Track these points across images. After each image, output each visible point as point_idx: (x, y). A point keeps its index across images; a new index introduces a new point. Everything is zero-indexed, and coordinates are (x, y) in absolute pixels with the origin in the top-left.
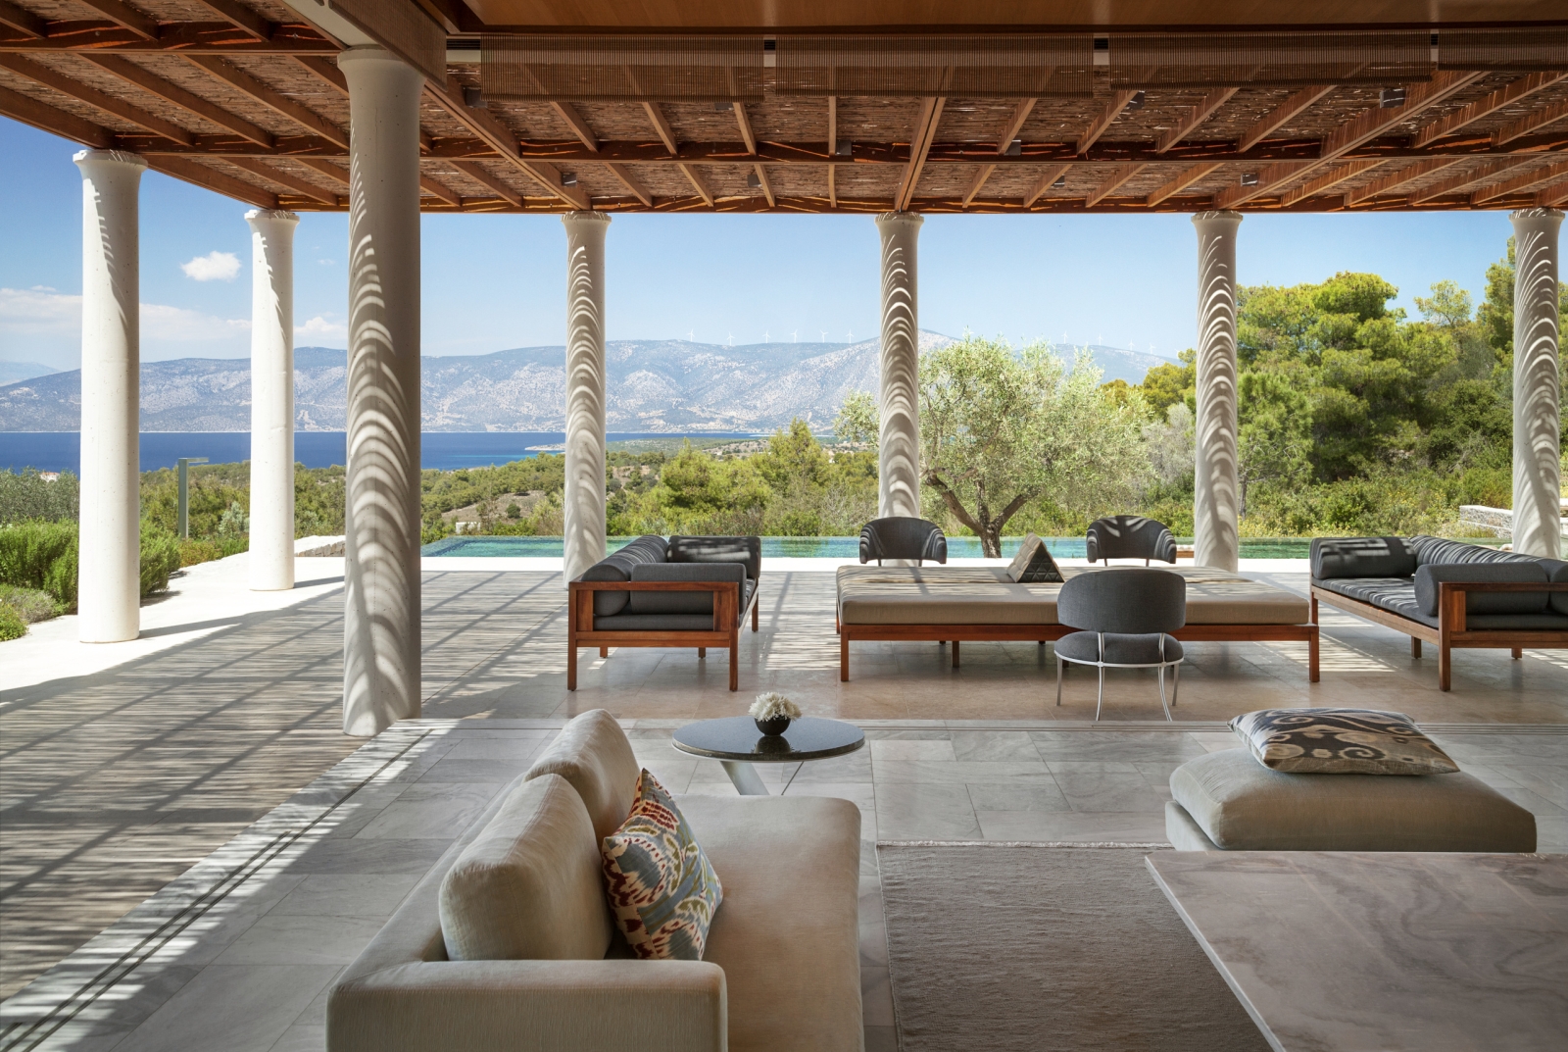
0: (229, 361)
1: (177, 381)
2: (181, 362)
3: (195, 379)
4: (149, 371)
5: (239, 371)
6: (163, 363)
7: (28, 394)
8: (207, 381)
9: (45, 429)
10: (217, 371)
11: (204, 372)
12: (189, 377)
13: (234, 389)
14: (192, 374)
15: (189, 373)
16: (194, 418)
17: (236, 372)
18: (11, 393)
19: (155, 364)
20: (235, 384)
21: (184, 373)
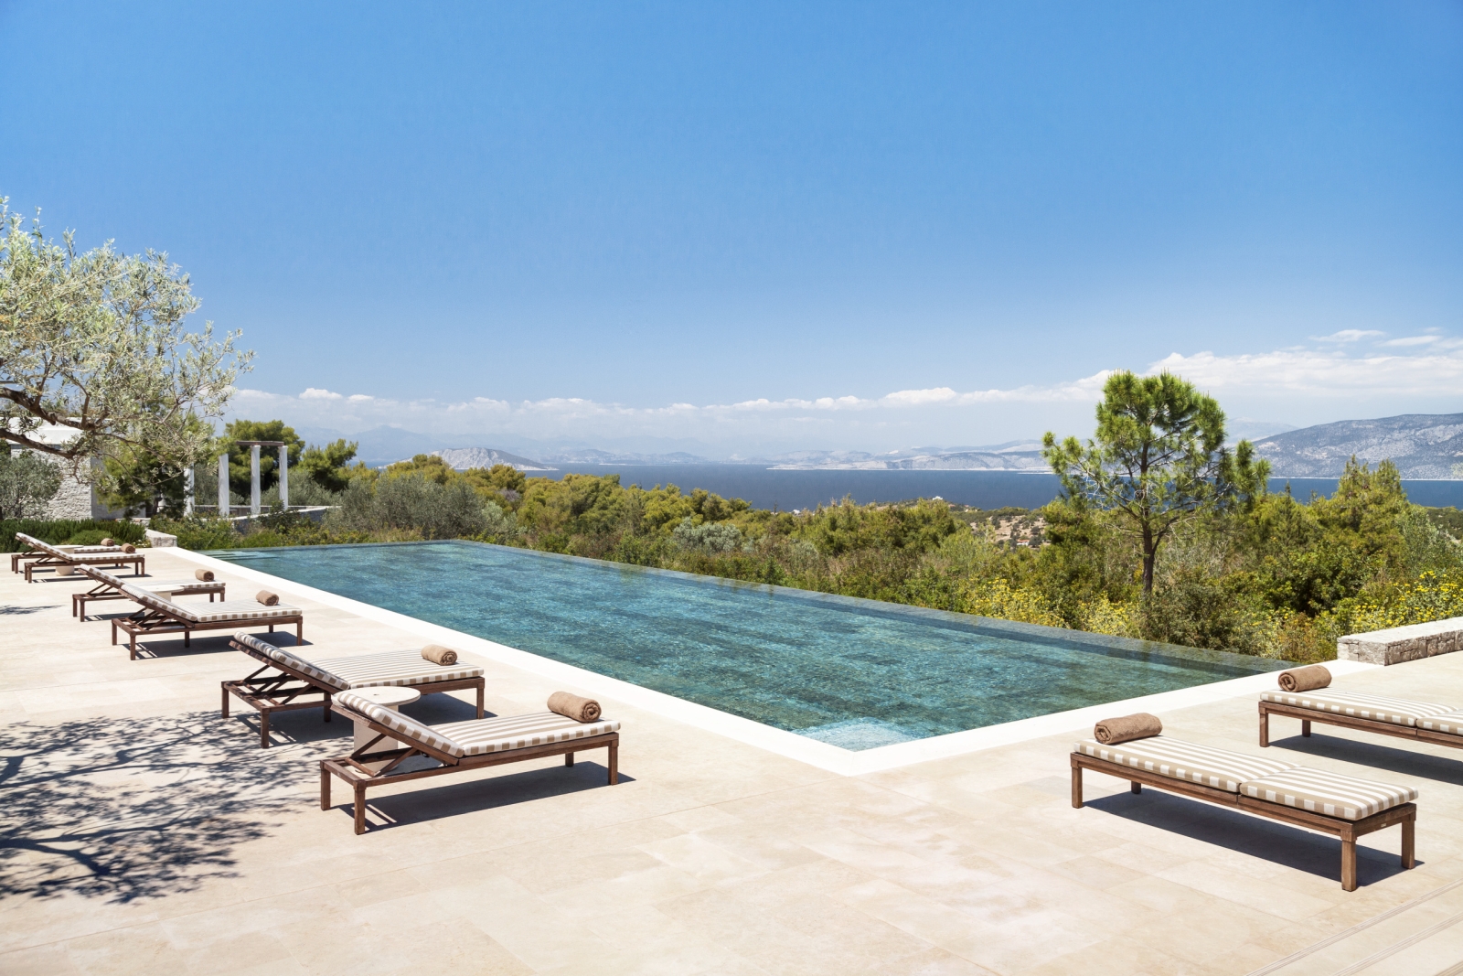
0: (1445, 415)
1: (1396, 435)
2: (1400, 418)
3: (1413, 433)
4: (1372, 426)
5: (1455, 424)
6: (1384, 419)
7: (1272, 447)
8: (1424, 434)
9: (1284, 475)
10: (1435, 425)
11: (1421, 427)
12: (1407, 431)
13: (1449, 441)
14: (1410, 428)
15: (1407, 428)
16: (1410, 467)
17: (1452, 426)
18: (1260, 447)
19: (1376, 420)
20: (1450, 436)
21: (1402, 428)
